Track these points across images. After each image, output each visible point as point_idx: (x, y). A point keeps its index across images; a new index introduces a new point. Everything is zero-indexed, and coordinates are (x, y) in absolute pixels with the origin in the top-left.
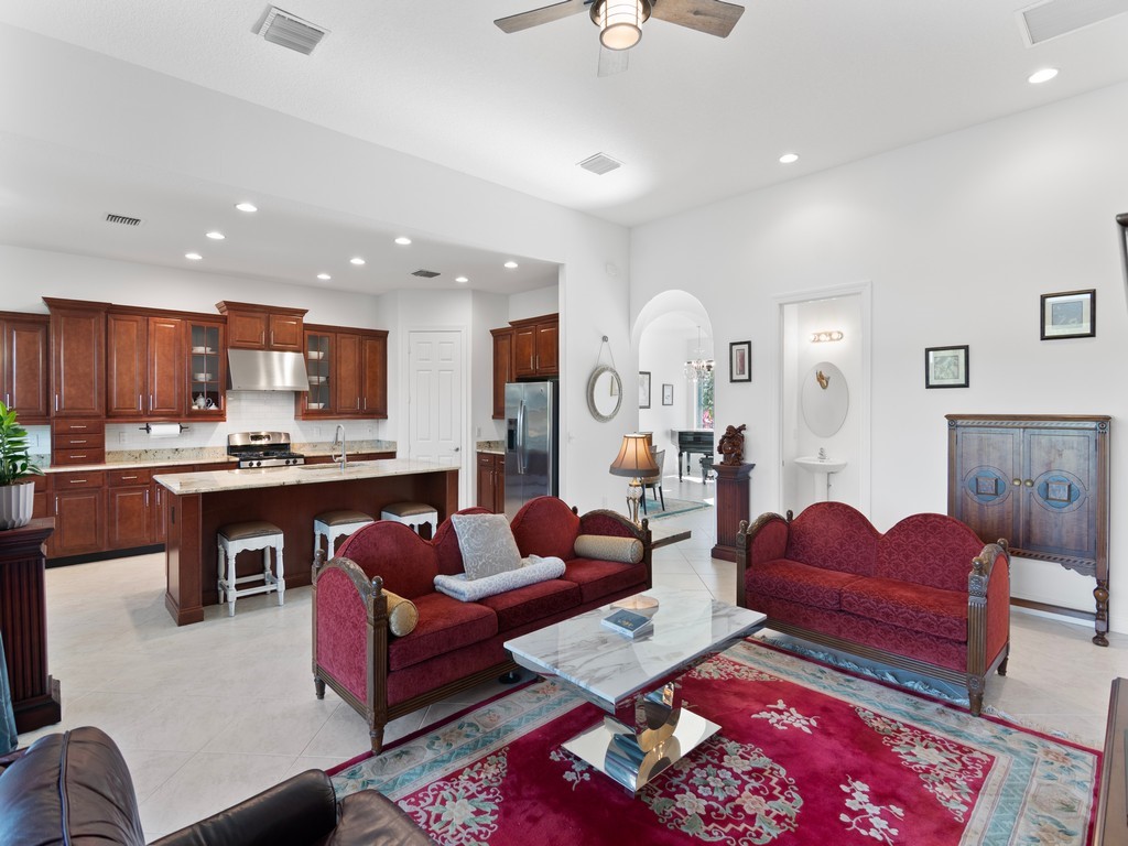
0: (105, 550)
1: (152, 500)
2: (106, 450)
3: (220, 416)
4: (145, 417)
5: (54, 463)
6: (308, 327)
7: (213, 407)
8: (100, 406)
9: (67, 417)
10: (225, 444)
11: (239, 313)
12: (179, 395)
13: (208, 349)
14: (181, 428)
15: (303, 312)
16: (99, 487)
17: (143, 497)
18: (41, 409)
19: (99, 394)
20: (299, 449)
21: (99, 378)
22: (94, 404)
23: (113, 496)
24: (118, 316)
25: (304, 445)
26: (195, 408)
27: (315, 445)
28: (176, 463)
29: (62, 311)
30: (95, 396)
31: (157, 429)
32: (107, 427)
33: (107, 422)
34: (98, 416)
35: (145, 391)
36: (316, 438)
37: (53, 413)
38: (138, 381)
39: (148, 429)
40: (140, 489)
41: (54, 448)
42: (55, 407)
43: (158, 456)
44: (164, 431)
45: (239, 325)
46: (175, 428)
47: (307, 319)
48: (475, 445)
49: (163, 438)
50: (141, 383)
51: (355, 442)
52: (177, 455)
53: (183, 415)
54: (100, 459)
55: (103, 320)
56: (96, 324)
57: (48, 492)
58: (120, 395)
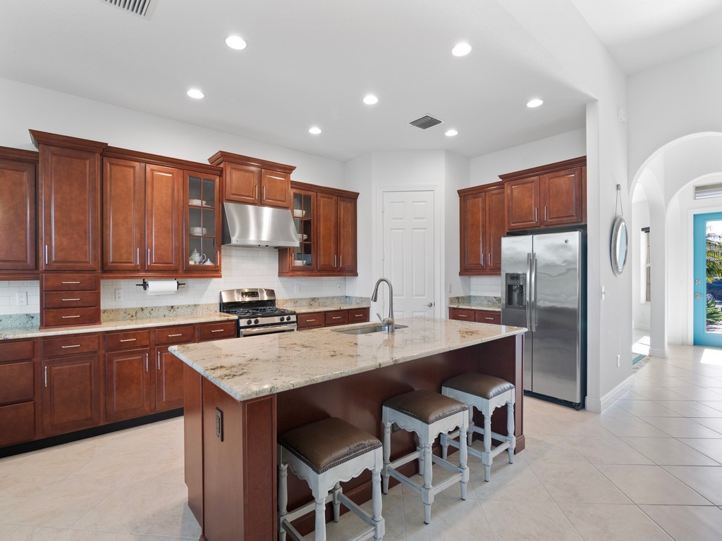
0: (102, 424)
1: (152, 364)
2: (102, 308)
3: (215, 272)
4: (143, 271)
5: (45, 324)
6: (296, 185)
7: (208, 263)
8: (95, 259)
9: (58, 271)
10: (218, 301)
11: (234, 166)
12: (177, 249)
13: (204, 202)
14: (179, 284)
15: (291, 169)
16: (95, 352)
17: (142, 361)
18: (30, 261)
19: (94, 245)
20: (284, 304)
21: (94, 227)
22: (89, 256)
23: (110, 362)
24: (115, 161)
25: (286, 301)
26: (192, 263)
27: (295, 301)
28: (177, 323)
29: (52, 148)
30: (89, 248)
31: (155, 285)
32: (103, 282)
33: (103, 278)
34: (93, 271)
35: (142, 243)
36: (296, 294)
37: (42, 266)
38: (135, 233)
39: (145, 285)
40: (140, 353)
41: (45, 307)
42: (44, 260)
43: (154, 314)
44: (162, 287)
45: (234, 178)
46: (171, 285)
47: (294, 177)
48: (448, 301)
49: (159, 295)
50: (138, 235)
51: (327, 298)
52: (172, 313)
53: (180, 270)
54: (95, 318)
55: (98, 164)
56: (90, 165)
57: (35, 360)
58: (116, 248)
